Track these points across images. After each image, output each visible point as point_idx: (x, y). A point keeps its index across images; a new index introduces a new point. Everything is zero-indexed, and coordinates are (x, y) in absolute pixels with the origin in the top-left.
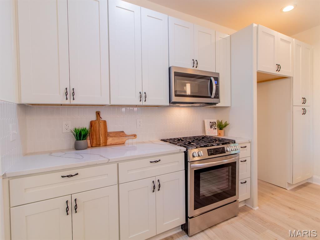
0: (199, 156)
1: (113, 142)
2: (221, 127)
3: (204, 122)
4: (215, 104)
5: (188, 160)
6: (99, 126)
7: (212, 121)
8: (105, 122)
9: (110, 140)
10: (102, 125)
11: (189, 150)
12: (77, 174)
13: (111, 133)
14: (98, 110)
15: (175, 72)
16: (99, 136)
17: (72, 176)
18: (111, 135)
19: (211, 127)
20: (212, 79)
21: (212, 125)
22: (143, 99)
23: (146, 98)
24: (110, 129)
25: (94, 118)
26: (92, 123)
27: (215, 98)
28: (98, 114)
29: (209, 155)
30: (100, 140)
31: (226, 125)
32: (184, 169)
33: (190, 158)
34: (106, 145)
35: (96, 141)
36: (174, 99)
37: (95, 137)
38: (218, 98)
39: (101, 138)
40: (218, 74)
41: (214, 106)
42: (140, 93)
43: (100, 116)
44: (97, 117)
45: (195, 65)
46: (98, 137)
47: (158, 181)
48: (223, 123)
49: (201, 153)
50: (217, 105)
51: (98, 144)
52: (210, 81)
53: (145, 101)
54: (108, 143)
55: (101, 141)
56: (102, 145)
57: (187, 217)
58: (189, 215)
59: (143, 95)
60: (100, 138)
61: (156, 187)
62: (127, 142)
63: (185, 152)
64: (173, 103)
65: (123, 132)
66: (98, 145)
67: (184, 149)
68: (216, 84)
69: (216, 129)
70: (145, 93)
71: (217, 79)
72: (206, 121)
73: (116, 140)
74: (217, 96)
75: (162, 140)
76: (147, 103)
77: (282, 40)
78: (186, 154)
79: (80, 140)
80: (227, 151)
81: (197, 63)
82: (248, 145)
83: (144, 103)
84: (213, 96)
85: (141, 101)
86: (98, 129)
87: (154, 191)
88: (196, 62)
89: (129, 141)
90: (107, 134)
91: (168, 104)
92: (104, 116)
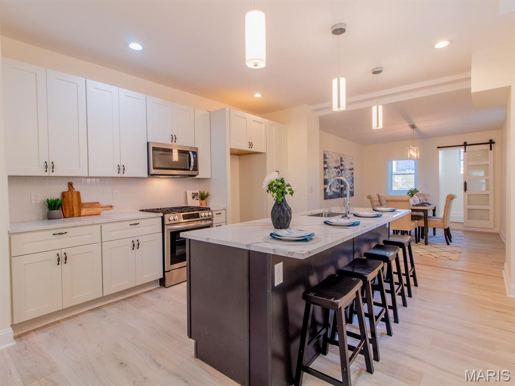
0: (174, 220)
1: (88, 213)
2: (203, 197)
3: (186, 192)
4: (195, 176)
5: (165, 224)
6: (72, 197)
7: (194, 192)
8: (78, 193)
9: (84, 211)
10: (75, 196)
11: (165, 215)
12: (66, 233)
13: (84, 204)
14: (70, 181)
15: (153, 148)
16: (73, 206)
17: (63, 234)
18: (85, 206)
19: (193, 198)
20: (191, 153)
21: (194, 196)
22: (122, 171)
23: (124, 170)
24: (84, 200)
25: (65, 188)
26: (63, 194)
27: (193, 170)
28: (70, 185)
29: (184, 219)
30: (73, 211)
31: (208, 195)
32: (161, 231)
33: (167, 222)
34: (80, 216)
35: (70, 212)
36: (153, 171)
37: (67, 208)
38: (197, 170)
39: (75, 208)
40: (197, 148)
41: (194, 177)
42: (118, 166)
43: (72, 186)
44: (69, 187)
45: (174, 140)
46: (71, 207)
47: (138, 240)
48: (206, 193)
49: (176, 217)
50: (197, 177)
51: (72, 214)
52: (188, 155)
53: (124, 173)
54: (82, 214)
55: (75, 212)
56: (75, 216)
57: (164, 272)
58: (166, 270)
59: (122, 168)
60: (73, 208)
61: (136, 245)
62: (102, 213)
63: (162, 217)
64: (151, 175)
65: (98, 203)
66: (73, 216)
67: (161, 214)
68: (194, 158)
69: (198, 199)
70: (123, 166)
71: (195, 153)
72: (188, 192)
73: (91, 211)
74: (196, 168)
75: (140, 211)
76: (125, 175)
77: (254, 121)
78: (163, 218)
79: (55, 210)
80: (201, 216)
81: (176, 138)
82: (223, 212)
83: (122, 175)
84: (191, 169)
85: (119, 173)
86: (71, 199)
87: (133, 249)
88: (174, 137)
89: (105, 213)
90: (81, 205)
91: (147, 176)
92: (77, 188)
